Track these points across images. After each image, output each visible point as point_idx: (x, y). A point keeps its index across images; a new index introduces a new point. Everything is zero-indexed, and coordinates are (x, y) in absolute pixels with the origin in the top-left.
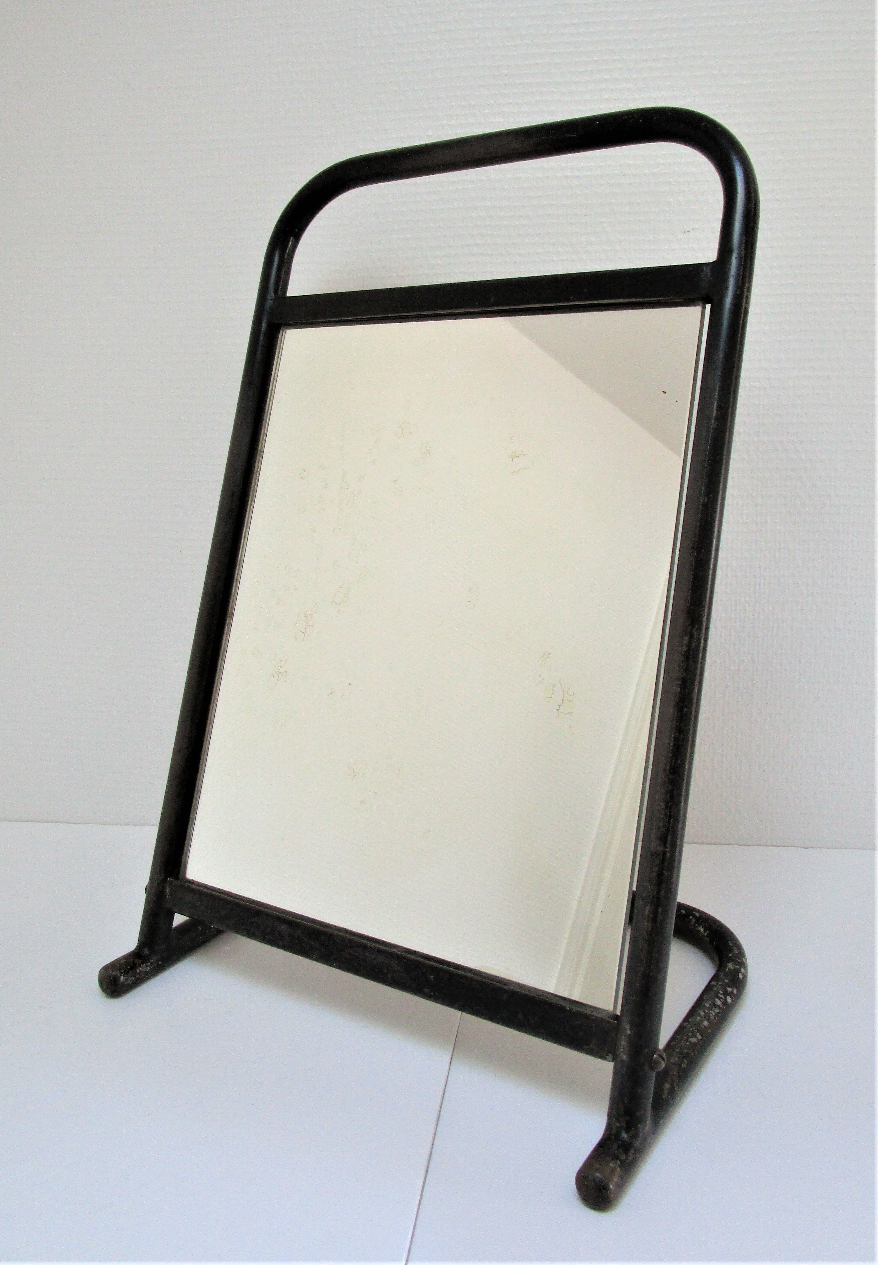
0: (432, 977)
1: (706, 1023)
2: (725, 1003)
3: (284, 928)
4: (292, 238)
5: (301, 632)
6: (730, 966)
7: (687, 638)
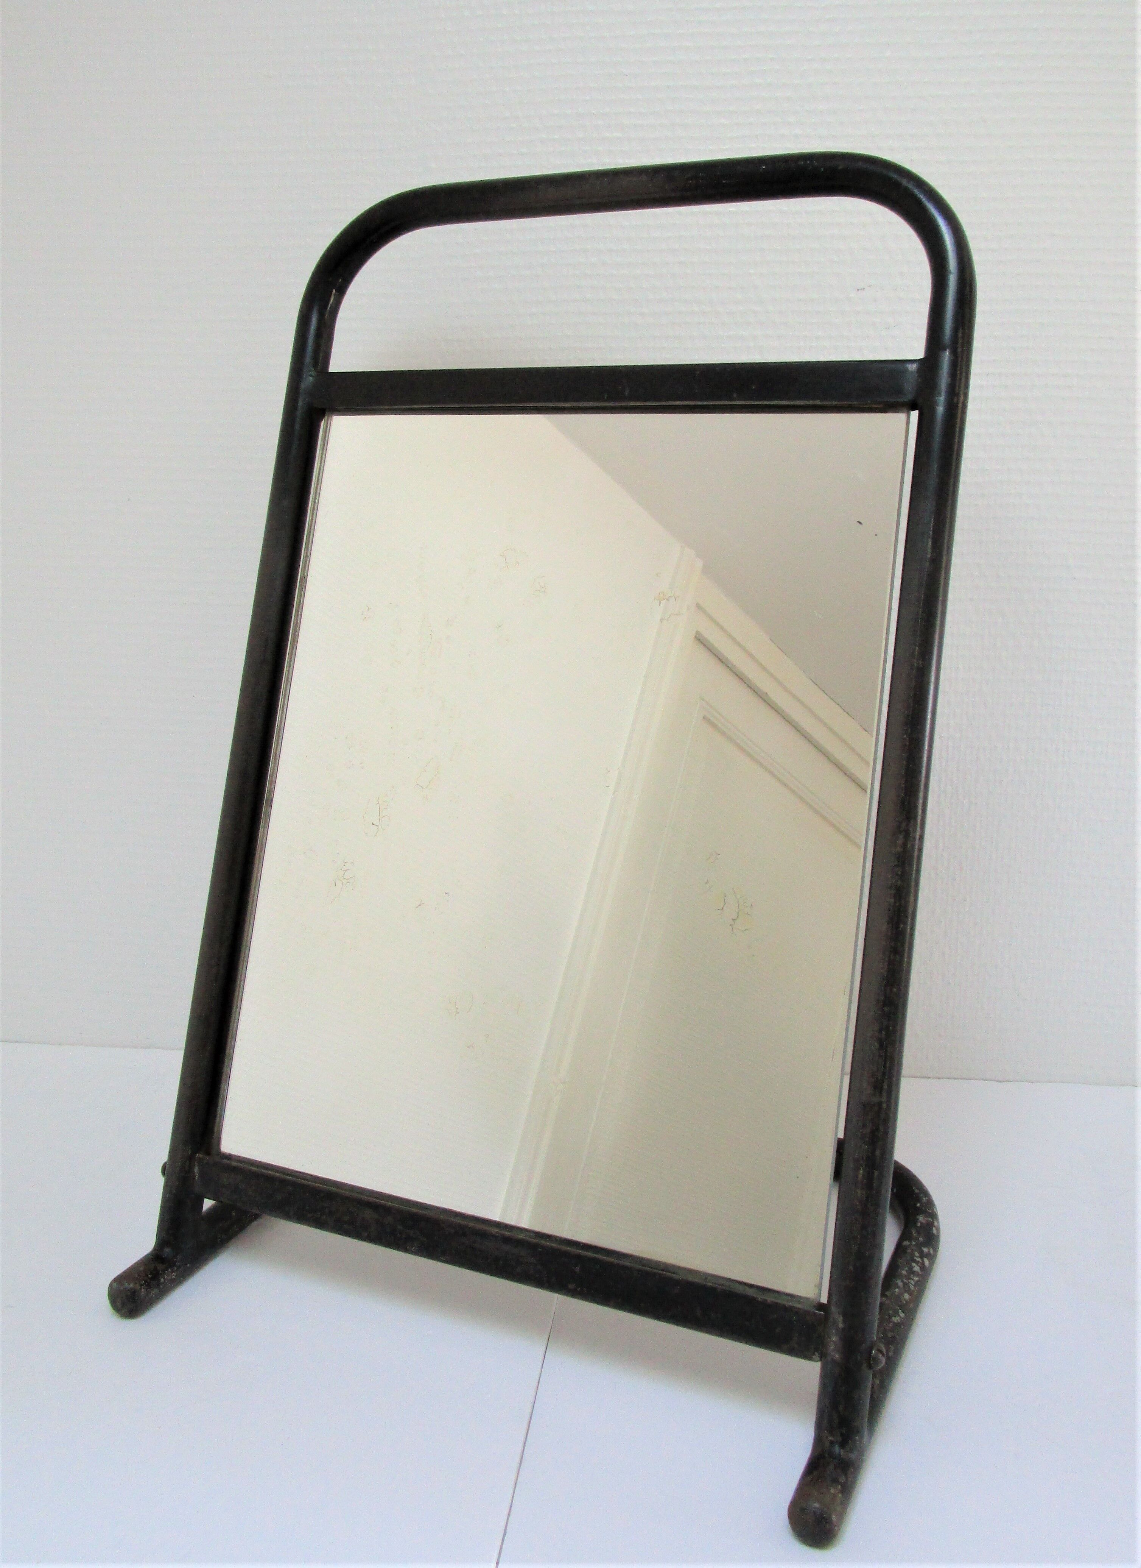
0: (578, 1269)
1: (906, 1296)
2: (923, 1268)
3: (368, 1214)
4: (334, 291)
5: (373, 824)
6: (921, 1219)
7: (901, 837)
